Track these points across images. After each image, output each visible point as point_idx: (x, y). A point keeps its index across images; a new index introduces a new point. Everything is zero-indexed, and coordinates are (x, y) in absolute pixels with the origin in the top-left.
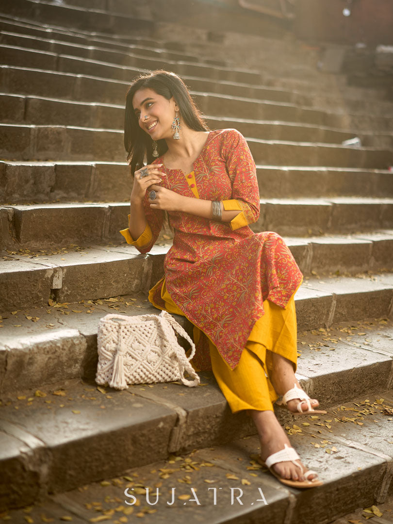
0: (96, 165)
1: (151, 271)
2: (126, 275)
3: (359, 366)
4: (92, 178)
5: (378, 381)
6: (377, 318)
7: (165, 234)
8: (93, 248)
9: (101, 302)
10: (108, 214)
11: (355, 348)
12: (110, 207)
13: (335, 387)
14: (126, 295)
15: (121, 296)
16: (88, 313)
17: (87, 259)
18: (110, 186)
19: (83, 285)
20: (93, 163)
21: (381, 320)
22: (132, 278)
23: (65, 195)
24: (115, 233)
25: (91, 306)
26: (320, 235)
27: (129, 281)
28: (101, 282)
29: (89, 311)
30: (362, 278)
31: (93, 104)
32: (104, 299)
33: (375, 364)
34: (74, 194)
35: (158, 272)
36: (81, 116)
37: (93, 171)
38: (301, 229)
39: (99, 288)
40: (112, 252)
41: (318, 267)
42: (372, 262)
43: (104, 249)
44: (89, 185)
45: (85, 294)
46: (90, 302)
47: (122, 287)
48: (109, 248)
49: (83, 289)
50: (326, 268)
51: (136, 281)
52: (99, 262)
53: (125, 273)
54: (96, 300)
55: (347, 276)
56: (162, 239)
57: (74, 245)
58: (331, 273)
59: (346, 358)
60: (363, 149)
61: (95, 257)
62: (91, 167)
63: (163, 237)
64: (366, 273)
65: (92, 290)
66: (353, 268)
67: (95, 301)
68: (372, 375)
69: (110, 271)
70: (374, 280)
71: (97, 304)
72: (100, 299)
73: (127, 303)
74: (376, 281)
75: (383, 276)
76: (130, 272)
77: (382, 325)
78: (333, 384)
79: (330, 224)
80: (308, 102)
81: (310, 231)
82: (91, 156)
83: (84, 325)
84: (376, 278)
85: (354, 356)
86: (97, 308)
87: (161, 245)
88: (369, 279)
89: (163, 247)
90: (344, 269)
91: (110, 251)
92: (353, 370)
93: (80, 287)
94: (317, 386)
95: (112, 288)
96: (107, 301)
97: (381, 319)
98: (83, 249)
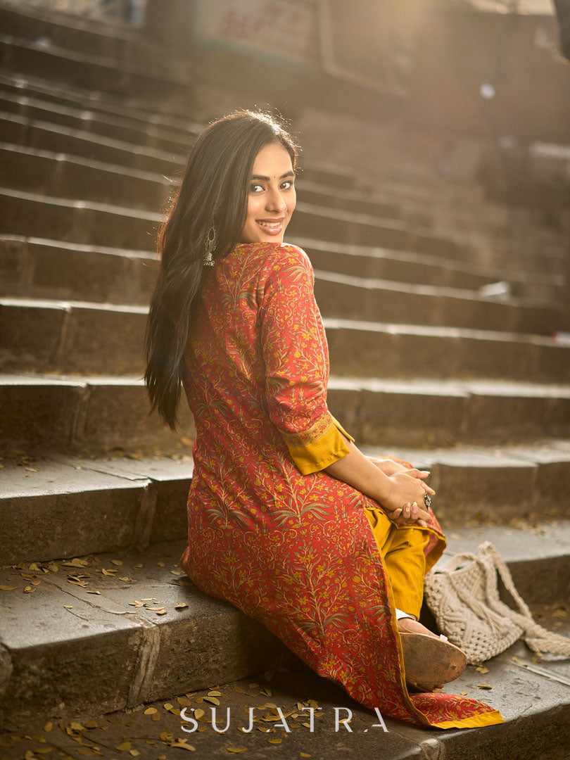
0: (74, 309)
1: (153, 510)
2: (106, 516)
3: (528, 713)
4: (64, 330)
5: (558, 738)
6: (548, 604)
7: (185, 435)
8: (52, 460)
9: (55, 568)
10: (85, 398)
11: (517, 671)
12: (89, 387)
13: (484, 753)
14: (105, 552)
15: (96, 554)
16: (25, 592)
17: (35, 485)
18: (95, 345)
19: (23, 535)
20: (66, 305)
21: (556, 609)
22: (116, 523)
23: (13, 358)
24: (94, 431)
25: (35, 577)
26: (449, 445)
27: (112, 528)
28: (59, 529)
29: (28, 589)
30: (520, 529)
31: (80, 205)
32: (61, 559)
33: (555, 708)
34: (29, 357)
35: (166, 512)
36: (57, 223)
37: (67, 319)
38: (417, 434)
39: (54, 541)
40: (85, 469)
41: (447, 506)
42: (536, 497)
43: (71, 462)
44: (58, 343)
45: (25, 552)
46: (34, 567)
47: (98, 539)
48: (80, 461)
49: (23, 543)
50: (460, 507)
51: (125, 527)
52: (56, 492)
53: (104, 514)
54: (48, 562)
55: (495, 522)
56: (179, 445)
57: (18, 452)
58: (467, 517)
59: (502, 694)
60: (514, 303)
61: (51, 479)
62: (63, 312)
63: (181, 442)
64: (526, 516)
65: (40, 543)
66: (505, 509)
67: (43, 564)
68: (550, 728)
69: (77, 509)
70: (543, 533)
71: (46, 571)
72: (55, 560)
73: (104, 571)
74: (547, 536)
75: (555, 524)
76: (114, 512)
77: (559, 619)
78: (481, 748)
79: (464, 427)
80: (426, 222)
81: (431, 438)
82: (67, 292)
83: (13, 623)
84: (545, 528)
85: (517, 688)
86: (46, 582)
87: (175, 457)
88: (533, 531)
89: (179, 462)
90: (490, 511)
91: (83, 468)
92: (518, 722)
93: (17, 538)
94: (451, 755)
95: (78, 539)
96: (67, 564)
97: (555, 606)
98: (34, 461)
